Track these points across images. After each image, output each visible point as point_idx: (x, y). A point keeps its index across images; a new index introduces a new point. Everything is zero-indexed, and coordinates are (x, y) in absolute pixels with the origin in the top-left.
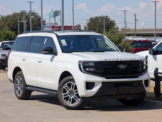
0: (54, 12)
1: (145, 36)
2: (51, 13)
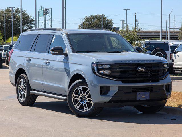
0: (44, 9)
1: (145, 38)
2: (40, 11)
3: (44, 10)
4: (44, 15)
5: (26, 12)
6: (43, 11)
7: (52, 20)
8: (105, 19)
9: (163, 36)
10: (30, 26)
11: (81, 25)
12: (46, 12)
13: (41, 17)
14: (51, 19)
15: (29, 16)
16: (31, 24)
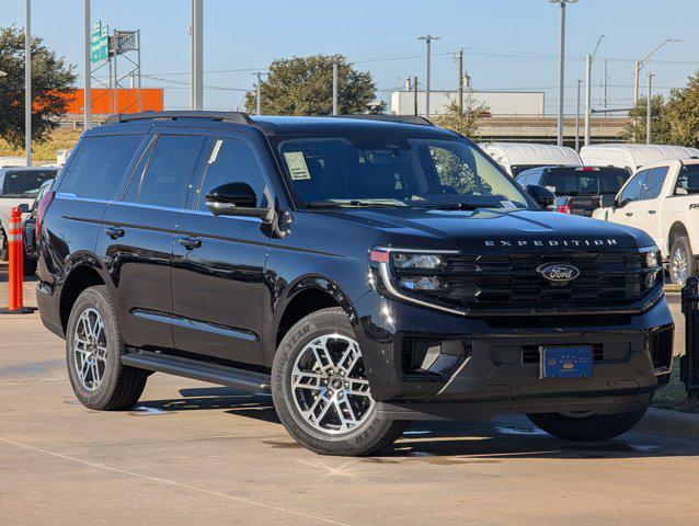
0: (112, 34)
2: (96, 39)
3: (109, 38)
4: (111, 55)
5: (41, 45)
6: (106, 42)
7: (142, 74)
8: (344, 70)
9: (568, 138)
10: (59, 98)
11: (254, 94)
12: (119, 44)
13: (98, 64)
14: (136, 72)
15: (56, 60)
16: (60, 90)
